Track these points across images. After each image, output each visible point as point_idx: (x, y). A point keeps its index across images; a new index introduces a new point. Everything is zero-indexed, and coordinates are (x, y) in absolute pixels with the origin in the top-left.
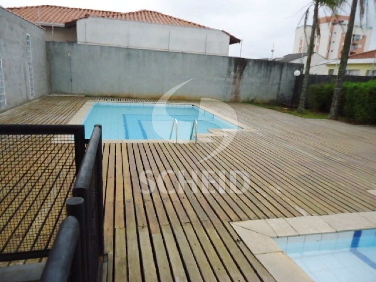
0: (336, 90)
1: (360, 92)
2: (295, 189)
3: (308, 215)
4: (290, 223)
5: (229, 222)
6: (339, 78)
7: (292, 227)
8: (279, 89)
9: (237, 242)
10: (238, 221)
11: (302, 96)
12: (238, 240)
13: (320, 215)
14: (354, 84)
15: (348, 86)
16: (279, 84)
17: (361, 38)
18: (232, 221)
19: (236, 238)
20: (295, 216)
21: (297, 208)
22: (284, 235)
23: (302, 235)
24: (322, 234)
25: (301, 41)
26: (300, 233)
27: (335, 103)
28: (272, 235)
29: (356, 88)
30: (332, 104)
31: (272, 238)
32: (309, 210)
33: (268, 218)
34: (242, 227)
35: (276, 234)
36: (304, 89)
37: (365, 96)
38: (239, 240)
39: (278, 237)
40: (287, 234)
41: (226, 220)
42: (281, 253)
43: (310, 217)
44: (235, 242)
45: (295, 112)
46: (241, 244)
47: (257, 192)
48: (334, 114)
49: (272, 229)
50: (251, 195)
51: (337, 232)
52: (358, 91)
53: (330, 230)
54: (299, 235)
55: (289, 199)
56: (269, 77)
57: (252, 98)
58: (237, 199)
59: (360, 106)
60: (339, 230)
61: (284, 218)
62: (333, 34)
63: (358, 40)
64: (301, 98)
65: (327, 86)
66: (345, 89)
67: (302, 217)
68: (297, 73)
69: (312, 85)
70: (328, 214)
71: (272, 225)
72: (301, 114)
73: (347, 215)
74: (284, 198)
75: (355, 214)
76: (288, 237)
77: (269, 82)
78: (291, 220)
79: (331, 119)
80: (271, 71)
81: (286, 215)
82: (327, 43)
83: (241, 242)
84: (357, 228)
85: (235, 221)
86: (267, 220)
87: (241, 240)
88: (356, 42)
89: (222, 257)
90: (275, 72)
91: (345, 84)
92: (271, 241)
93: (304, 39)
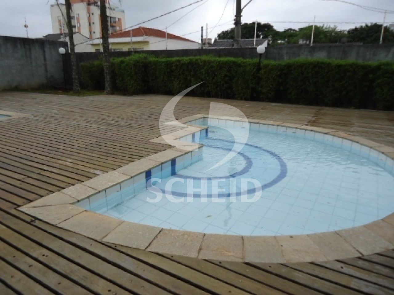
0: (106, 65)
1: (127, 65)
2: (86, 157)
3: (104, 173)
4: (87, 185)
5: (15, 209)
6: (104, 53)
7: (90, 187)
8: (46, 71)
9: (32, 223)
10: (28, 203)
11: (74, 75)
12: (33, 221)
13: (114, 169)
14: (120, 59)
15: (115, 61)
16: (45, 65)
17: (117, 20)
18: (19, 206)
19: (28, 219)
20: (91, 178)
21: (92, 171)
22: (84, 197)
23: (102, 191)
24: (119, 183)
25: (60, 21)
26: (100, 190)
27: (108, 78)
28: (72, 202)
29: (122, 62)
30: (105, 79)
31: (73, 204)
32: (103, 169)
33: (64, 188)
34: (34, 207)
35: (76, 199)
36: (74, 68)
37: (131, 68)
38: (34, 219)
39: (78, 201)
40: (87, 195)
41: (11, 208)
42: (85, 213)
43: (106, 174)
44: (29, 223)
45: (71, 92)
46: (37, 223)
47: (44, 170)
48: (109, 89)
49: (70, 196)
50: (38, 175)
51: (132, 177)
52: (124, 65)
53: (125, 178)
54: (99, 192)
55: (82, 166)
56: (31, 58)
57: (15, 84)
58: (20, 184)
59: (129, 78)
60: (133, 175)
61: (80, 183)
62: (91, 15)
63: (115, 22)
64: (73, 77)
65: (96, 63)
66: (113, 65)
67: (99, 176)
68: (62, 50)
69: (82, 64)
70: (121, 167)
71: (70, 193)
72: (78, 93)
73: (137, 162)
74: (77, 167)
75: (143, 159)
76: (88, 197)
77: (31, 63)
78: (88, 183)
79: (108, 94)
80: (30, 49)
81: (82, 180)
82: (87, 24)
83: (37, 221)
84: (146, 169)
85: (24, 205)
86: (63, 191)
87: (36, 218)
88: (114, 25)
89: (15, 244)
90: (36, 51)
91: (111, 60)
92: (71, 207)
93: (61, 18)
